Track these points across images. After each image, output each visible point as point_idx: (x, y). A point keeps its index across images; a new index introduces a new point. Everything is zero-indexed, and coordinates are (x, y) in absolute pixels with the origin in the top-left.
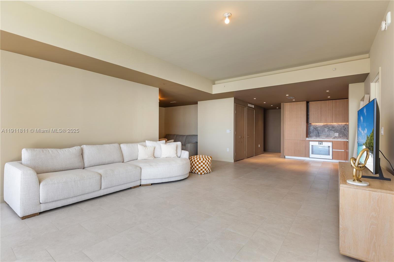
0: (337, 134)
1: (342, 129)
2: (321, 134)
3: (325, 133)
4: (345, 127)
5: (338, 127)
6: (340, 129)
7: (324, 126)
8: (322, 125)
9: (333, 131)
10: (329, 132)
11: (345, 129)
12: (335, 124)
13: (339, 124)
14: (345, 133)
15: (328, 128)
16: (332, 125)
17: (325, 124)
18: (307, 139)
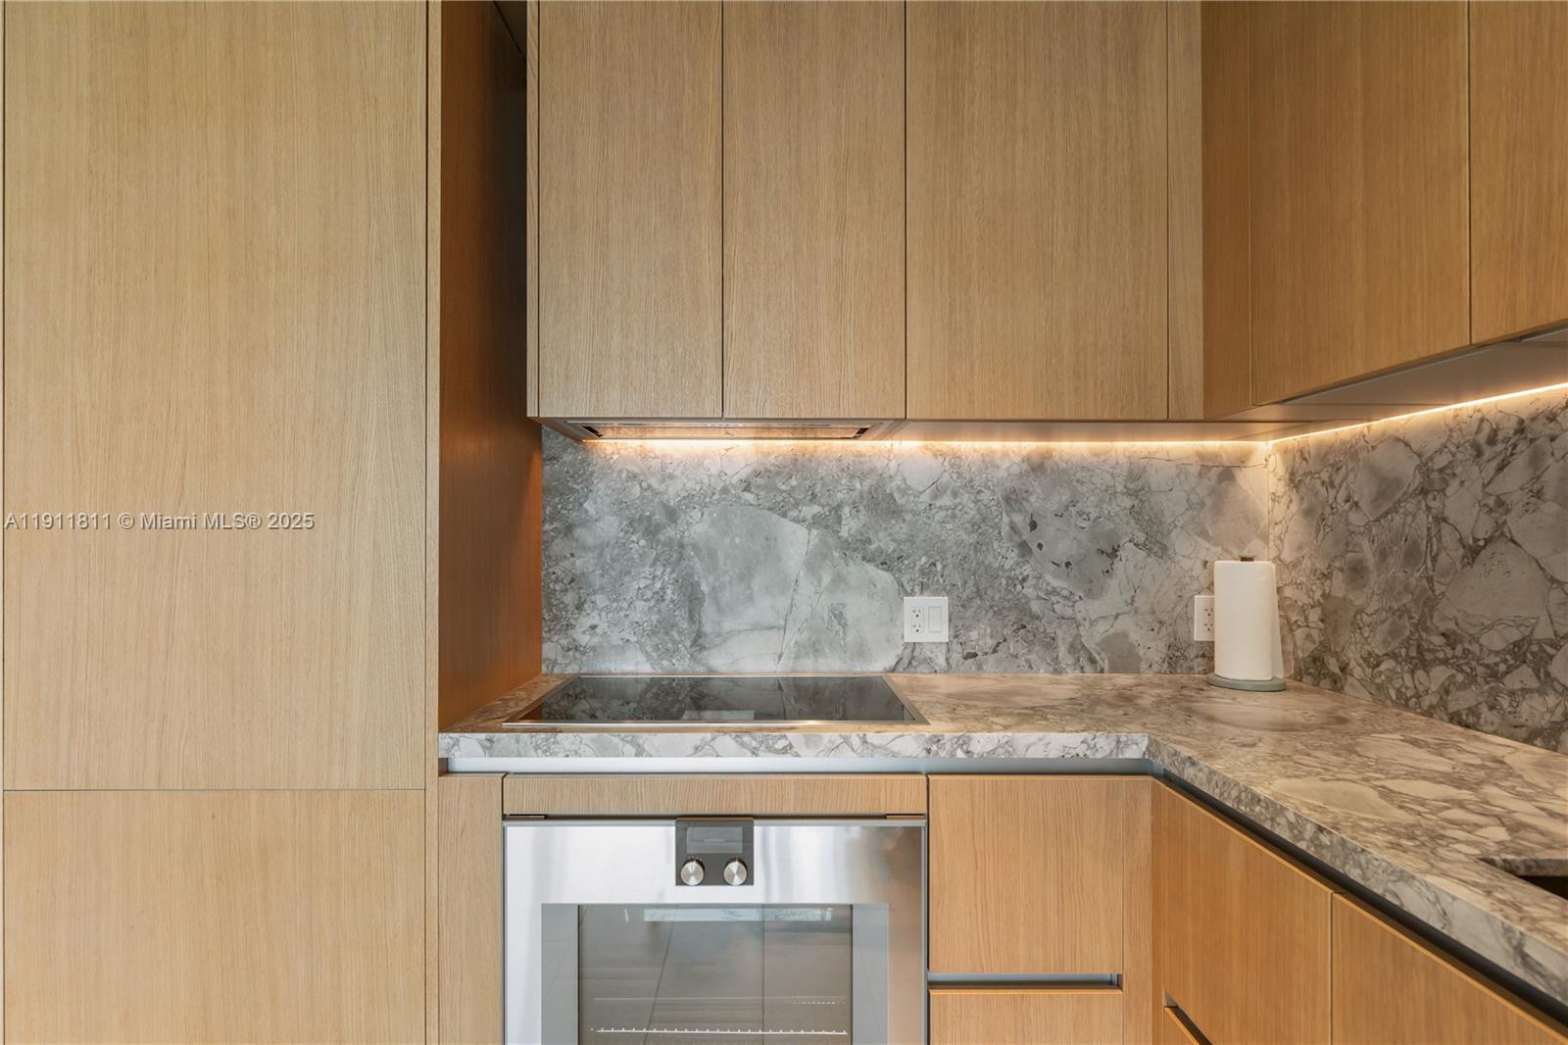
1: (996, 526)
2: (720, 610)
3: (783, 603)
4: (1034, 502)
5: (946, 500)
6: (973, 538)
8: (743, 475)
9: (885, 565)
10: (826, 579)
11: (1026, 535)
13: (956, 461)
14: (1029, 591)
15: (817, 521)
16: (863, 476)
17: (785, 448)
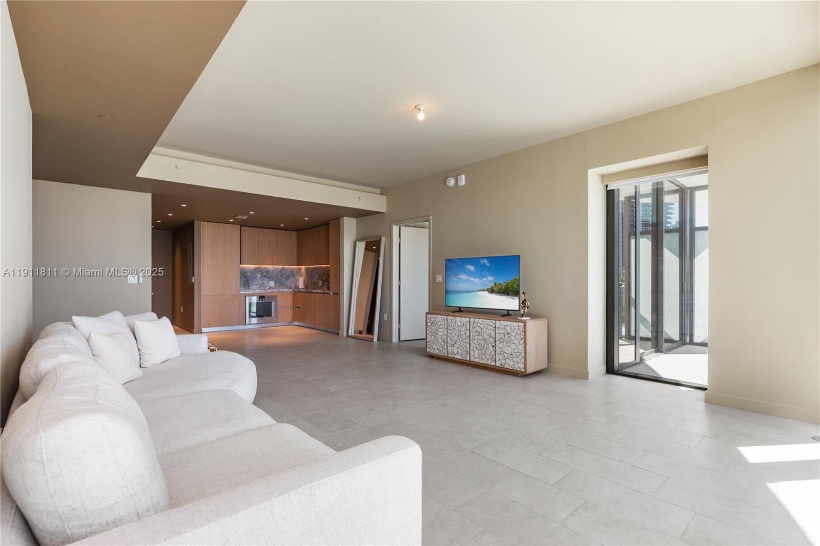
0: (272, 284)
1: (279, 274)
3: (257, 282)
4: (282, 272)
5: (274, 272)
6: (276, 275)
7: (255, 269)
8: (253, 268)
9: (268, 278)
10: (262, 280)
12: (270, 267)
13: (275, 268)
14: (282, 281)
15: (261, 274)
16: (265, 269)
17: (258, 266)
18: (241, 293)
